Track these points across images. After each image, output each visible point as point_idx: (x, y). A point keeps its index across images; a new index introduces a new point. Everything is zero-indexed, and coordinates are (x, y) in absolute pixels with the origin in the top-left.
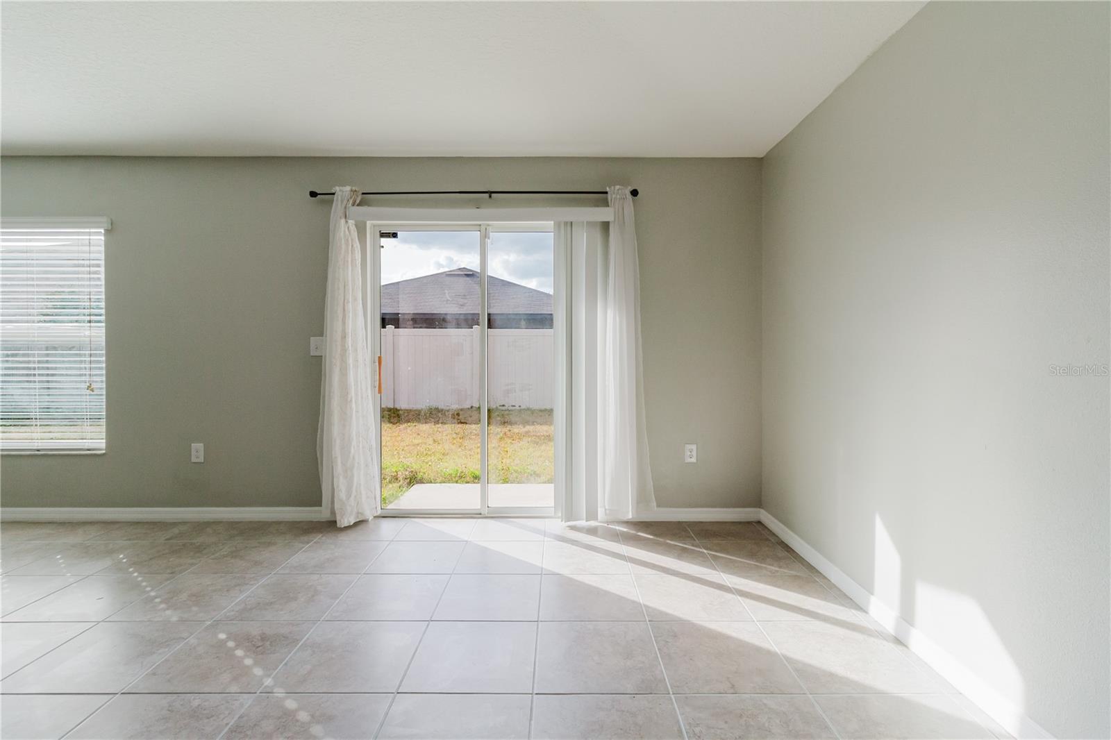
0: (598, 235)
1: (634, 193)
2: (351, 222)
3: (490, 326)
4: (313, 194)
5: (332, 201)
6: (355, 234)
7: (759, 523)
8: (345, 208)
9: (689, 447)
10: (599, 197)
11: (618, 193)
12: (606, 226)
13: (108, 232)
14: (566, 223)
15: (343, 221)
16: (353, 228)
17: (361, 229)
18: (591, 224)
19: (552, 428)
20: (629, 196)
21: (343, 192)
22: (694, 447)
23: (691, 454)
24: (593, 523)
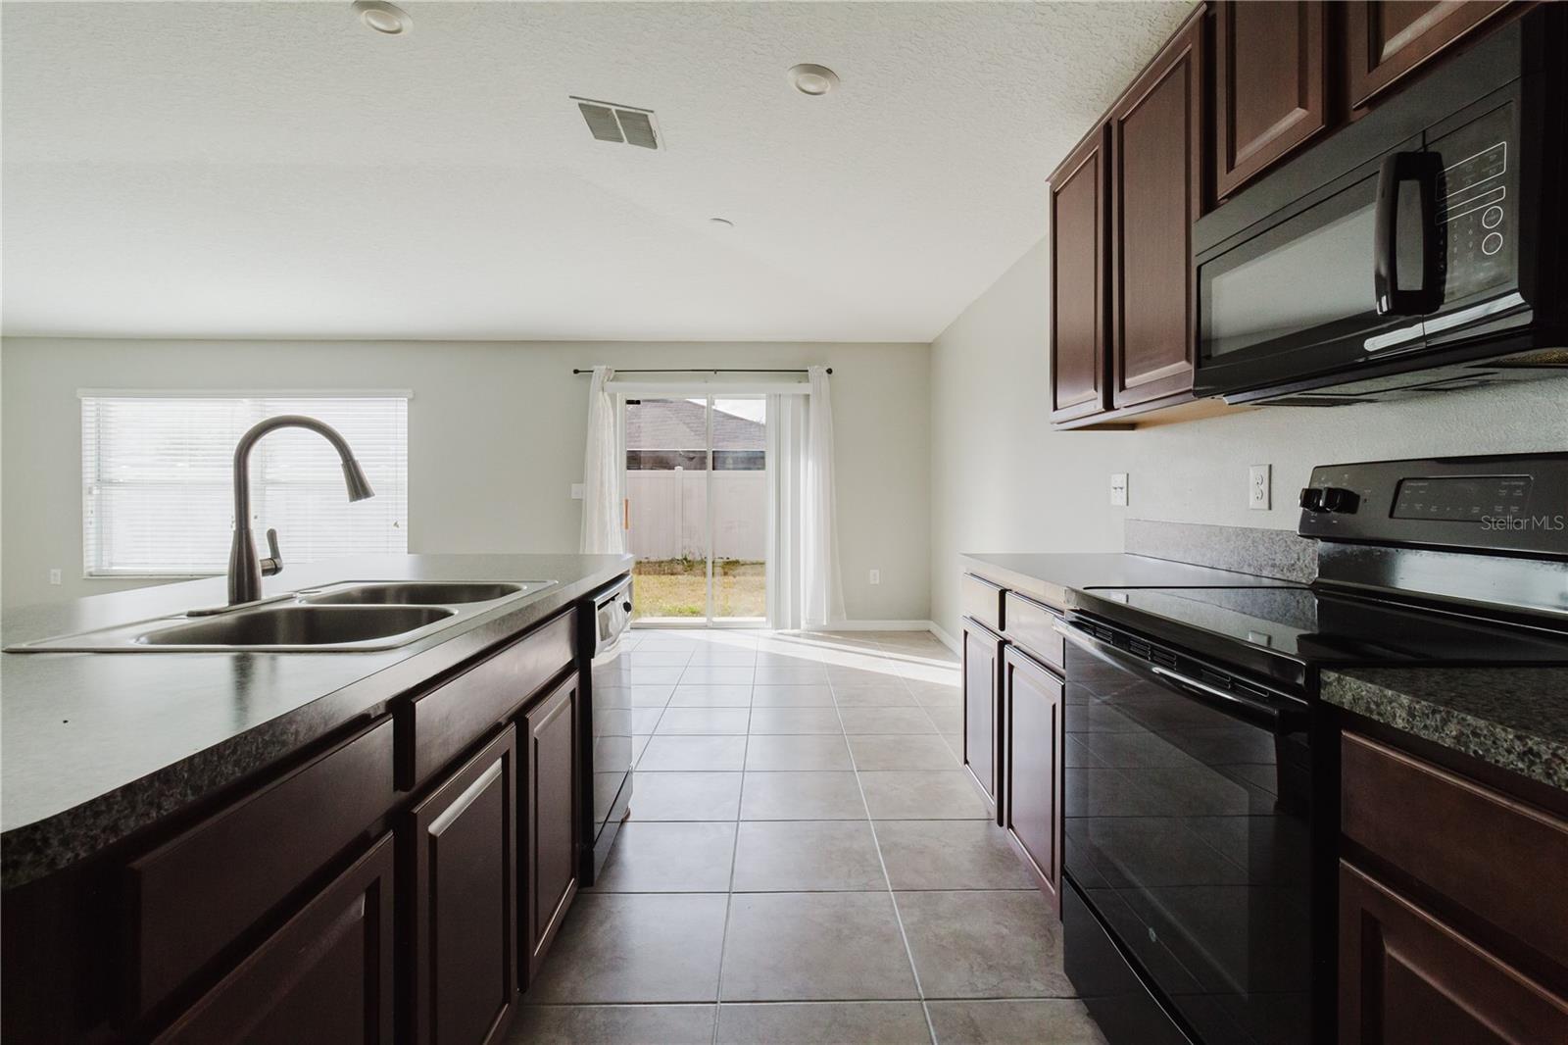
0: (802, 402)
1: (829, 371)
2: (606, 394)
3: (714, 469)
4: (576, 372)
5: (591, 376)
6: (609, 404)
7: (929, 631)
8: (603, 382)
9: (872, 572)
10: (802, 373)
11: (817, 371)
12: (807, 397)
13: (410, 401)
14: (776, 396)
15: (601, 393)
16: (607, 398)
17: (613, 398)
18: (795, 396)
19: (764, 578)
20: (826, 374)
21: (600, 370)
22: (877, 571)
23: (875, 577)
24: (796, 631)
